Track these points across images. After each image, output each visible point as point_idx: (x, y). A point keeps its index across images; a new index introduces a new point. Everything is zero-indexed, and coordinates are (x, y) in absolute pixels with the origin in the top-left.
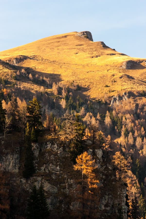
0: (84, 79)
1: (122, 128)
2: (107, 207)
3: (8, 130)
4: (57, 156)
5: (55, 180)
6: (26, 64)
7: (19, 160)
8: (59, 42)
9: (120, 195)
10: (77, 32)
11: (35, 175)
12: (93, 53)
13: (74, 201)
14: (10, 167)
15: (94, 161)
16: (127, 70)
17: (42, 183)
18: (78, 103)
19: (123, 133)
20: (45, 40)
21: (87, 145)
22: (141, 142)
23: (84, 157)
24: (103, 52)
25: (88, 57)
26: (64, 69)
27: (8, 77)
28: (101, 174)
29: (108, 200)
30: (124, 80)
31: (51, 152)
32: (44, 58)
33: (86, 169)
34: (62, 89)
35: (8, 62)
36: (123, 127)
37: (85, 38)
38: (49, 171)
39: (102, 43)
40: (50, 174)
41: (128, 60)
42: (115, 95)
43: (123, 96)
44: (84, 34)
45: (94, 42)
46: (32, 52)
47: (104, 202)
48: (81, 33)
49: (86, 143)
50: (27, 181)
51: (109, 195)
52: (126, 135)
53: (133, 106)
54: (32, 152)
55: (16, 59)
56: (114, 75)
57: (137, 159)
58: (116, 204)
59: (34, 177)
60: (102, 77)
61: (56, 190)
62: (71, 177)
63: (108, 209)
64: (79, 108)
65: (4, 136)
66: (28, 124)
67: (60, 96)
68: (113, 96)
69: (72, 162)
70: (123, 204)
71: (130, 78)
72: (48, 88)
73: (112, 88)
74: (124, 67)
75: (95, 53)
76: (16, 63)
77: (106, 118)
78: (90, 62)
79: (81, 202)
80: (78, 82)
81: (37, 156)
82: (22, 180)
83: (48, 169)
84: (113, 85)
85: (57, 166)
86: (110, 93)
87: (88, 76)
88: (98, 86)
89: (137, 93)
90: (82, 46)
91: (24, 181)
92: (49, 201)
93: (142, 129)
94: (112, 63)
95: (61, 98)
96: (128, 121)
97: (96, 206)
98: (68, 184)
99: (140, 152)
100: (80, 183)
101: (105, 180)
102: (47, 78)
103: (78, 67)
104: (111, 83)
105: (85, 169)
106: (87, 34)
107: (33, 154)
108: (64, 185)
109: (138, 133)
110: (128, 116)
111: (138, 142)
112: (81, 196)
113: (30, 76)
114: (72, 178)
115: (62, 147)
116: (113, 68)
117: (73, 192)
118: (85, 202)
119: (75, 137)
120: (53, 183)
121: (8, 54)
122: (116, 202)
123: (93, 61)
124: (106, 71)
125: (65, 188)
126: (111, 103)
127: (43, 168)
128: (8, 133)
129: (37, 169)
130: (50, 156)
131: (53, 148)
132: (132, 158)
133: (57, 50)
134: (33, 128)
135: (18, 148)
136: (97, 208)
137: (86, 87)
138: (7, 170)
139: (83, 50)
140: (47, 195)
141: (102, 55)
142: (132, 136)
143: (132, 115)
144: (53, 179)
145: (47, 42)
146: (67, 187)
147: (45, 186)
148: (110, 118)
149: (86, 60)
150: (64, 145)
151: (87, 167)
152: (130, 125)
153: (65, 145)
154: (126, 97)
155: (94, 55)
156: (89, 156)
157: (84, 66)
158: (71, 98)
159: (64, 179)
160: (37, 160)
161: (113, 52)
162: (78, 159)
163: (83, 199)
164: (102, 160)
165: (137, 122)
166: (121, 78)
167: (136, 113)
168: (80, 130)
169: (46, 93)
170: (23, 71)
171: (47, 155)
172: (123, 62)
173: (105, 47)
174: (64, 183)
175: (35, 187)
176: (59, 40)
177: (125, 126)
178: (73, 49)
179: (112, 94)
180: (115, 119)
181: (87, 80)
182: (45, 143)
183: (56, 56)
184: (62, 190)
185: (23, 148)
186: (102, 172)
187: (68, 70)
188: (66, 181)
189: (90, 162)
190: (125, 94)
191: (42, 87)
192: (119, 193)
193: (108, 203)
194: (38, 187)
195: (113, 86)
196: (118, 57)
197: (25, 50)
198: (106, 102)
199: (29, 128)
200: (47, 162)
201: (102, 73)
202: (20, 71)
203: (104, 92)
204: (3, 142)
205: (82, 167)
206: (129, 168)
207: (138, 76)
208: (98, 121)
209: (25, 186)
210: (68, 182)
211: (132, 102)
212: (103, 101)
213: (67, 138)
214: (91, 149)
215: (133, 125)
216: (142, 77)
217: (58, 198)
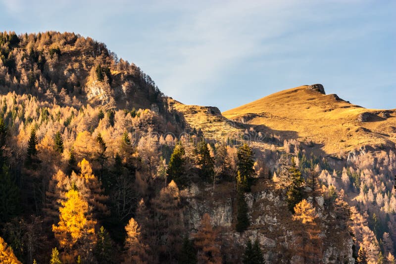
0: (317, 135)
1: (360, 184)
2: (332, 260)
3: (217, 179)
4: (274, 206)
5: (273, 232)
6: (255, 122)
7: (231, 213)
8: (288, 97)
9: (345, 246)
10: (307, 86)
11: (250, 228)
12: (325, 107)
13: (294, 255)
14: (222, 221)
15: (314, 209)
16: (363, 123)
17: (258, 236)
18: (312, 160)
19: (362, 190)
20: (274, 96)
21: (306, 192)
22: (382, 199)
23: (302, 205)
24: (337, 106)
25: (320, 112)
26: (295, 126)
27: (236, 137)
28: (323, 224)
29: (333, 252)
30: (360, 134)
31: (266, 202)
32: (273, 115)
33: (306, 218)
34: (294, 147)
35: (235, 121)
36: (362, 183)
37: (317, 92)
38: (265, 223)
39: (335, 96)
40: (267, 226)
41: (364, 112)
42: (352, 150)
43: (360, 150)
44: (315, 88)
45: (326, 95)
46: (261, 109)
47: (328, 255)
48: (312, 86)
49: (305, 190)
50: (241, 236)
51: (333, 246)
52: (366, 192)
53: (372, 161)
54: (245, 202)
55: (244, 117)
56: (349, 129)
57: (374, 214)
58: (342, 257)
59: (249, 231)
60: (337, 132)
61: (274, 244)
62: (289, 228)
63: (333, 262)
64: (314, 165)
65: (214, 187)
66: (239, 173)
67: (293, 154)
68: (349, 152)
69: (291, 212)
70: (350, 256)
71: (367, 131)
72: (279, 146)
73: (348, 142)
74: (360, 120)
75: (328, 106)
76: (245, 121)
77: (343, 174)
78: (323, 116)
79: (302, 256)
80: (312, 138)
81: (251, 207)
82: (236, 234)
83: (264, 221)
84: (348, 139)
85: (273, 217)
86: (346, 148)
87: (321, 131)
88: (333, 142)
89: (375, 146)
90: (314, 100)
91: (237, 235)
92: (266, 256)
93: (383, 184)
94: (346, 117)
95: (294, 156)
96: (367, 177)
97: (320, 259)
98: (287, 237)
99: (381, 209)
100: (300, 235)
101: (327, 231)
102: (278, 136)
103: (310, 123)
104: (346, 137)
105: (304, 219)
106: (318, 87)
107: (246, 205)
108: (282, 237)
109: (378, 190)
110: (366, 171)
111: (379, 199)
112: (302, 249)
113: (260, 134)
114: (291, 230)
115: (278, 196)
116: (348, 121)
117: (293, 246)
118: (306, 256)
119: (292, 184)
120: (271, 236)
121: (236, 113)
122: (342, 254)
123: (326, 116)
124: (340, 125)
125: (283, 241)
126: (348, 159)
127: (258, 220)
128: (217, 184)
129: (252, 221)
130: (265, 206)
131: (269, 197)
132: (368, 213)
133: (287, 106)
134: (245, 176)
135: (229, 200)
136: (321, 261)
137: (320, 143)
138: (218, 225)
139: (315, 104)
140: (265, 250)
141: (335, 108)
142: (371, 193)
143: (371, 170)
144: (270, 232)
145: (276, 98)
146: (286, 240)
147: (261, 239)
148: (348, 175)
149: (318, 114)
150: (280, 193)
151: (306, 217)
152: (369, 181)
153: (282, 194)
154: (363, 152)
155: (326, 109)
156: (309, 204)
157: (316, 121)
158: (304, 156)
159: (282, 231)
160: (252, 211)
161: (347, 105)
162: (296, 208)
163: (304, 252)
164: (323, 209)
165: (376, 177)
166: (357, 131)
167: (375, 168)
168: (297, 176)
169: (278, 151)
170: (252, 129)
171: (262, 205)
172: (358, 115)
173: (338, 99)
174: (283, 235)
175: (250, 241)
176: (289, 95)
177: (364, 182)
178: (304, 104)
179: (348, 149)
180: (353, 175)
181: (320, 135)
182: (259, 193)
183: (287, 112)
184: (280, 243)
185: (235, 199)
186: (325, 222)
187: (300, 126)
188: (284, 233)
189: (310, 211)
190: (363, 148)
191: (273, 146)
192: (344, 244)
193: (332, 255)
194: (253, 242)
195: (349, 141)
196: (353, 110)
197: (254, 108)
198: (342, 158)
199: (241, 176)
200: (263, 214)
201: (336, 127)
202: (248, 130)
203: (340, 148)
204: (213, 193)
205: (302, 217)
206: (366, 224)
207: (375, 128)
208: (334, 179)
209: (239, 241)
210: (286, 234)
211: (371, 156)
212: (339, 157)
213: (283, 185)
214: (311, 196)
215: (372, 180)
216: (380, 130)
217: (276, 253)
